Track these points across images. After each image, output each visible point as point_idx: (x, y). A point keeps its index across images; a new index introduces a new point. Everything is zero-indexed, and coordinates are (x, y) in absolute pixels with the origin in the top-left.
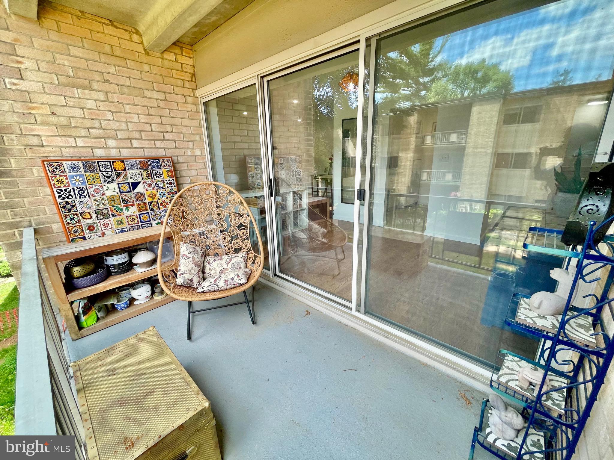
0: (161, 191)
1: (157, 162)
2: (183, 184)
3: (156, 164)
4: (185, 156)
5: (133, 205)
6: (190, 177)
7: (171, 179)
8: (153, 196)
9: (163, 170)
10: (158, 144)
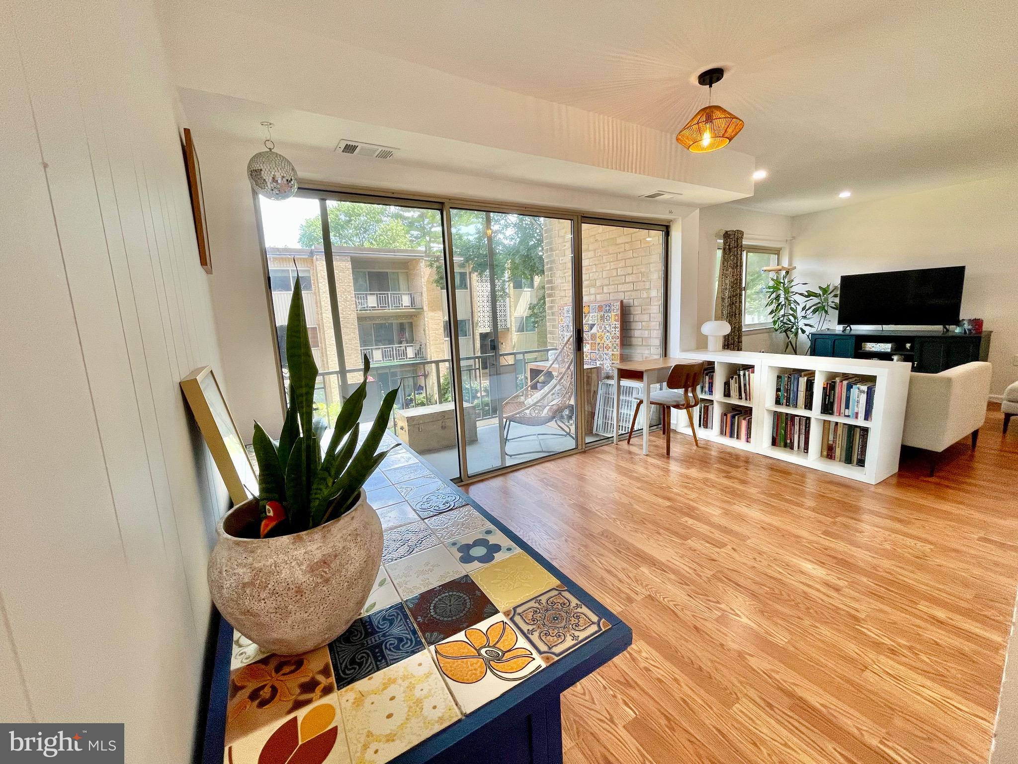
0: (608, 334)
1: (609, 306)
2: (634, 329)
3: (608, 308)
4: (640, 298)
5: (588, 344)
6: (642, 322)
7: (617, 323)
8: (601, 338)
9: (612, 313)
10: (621, 288)
